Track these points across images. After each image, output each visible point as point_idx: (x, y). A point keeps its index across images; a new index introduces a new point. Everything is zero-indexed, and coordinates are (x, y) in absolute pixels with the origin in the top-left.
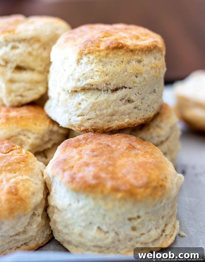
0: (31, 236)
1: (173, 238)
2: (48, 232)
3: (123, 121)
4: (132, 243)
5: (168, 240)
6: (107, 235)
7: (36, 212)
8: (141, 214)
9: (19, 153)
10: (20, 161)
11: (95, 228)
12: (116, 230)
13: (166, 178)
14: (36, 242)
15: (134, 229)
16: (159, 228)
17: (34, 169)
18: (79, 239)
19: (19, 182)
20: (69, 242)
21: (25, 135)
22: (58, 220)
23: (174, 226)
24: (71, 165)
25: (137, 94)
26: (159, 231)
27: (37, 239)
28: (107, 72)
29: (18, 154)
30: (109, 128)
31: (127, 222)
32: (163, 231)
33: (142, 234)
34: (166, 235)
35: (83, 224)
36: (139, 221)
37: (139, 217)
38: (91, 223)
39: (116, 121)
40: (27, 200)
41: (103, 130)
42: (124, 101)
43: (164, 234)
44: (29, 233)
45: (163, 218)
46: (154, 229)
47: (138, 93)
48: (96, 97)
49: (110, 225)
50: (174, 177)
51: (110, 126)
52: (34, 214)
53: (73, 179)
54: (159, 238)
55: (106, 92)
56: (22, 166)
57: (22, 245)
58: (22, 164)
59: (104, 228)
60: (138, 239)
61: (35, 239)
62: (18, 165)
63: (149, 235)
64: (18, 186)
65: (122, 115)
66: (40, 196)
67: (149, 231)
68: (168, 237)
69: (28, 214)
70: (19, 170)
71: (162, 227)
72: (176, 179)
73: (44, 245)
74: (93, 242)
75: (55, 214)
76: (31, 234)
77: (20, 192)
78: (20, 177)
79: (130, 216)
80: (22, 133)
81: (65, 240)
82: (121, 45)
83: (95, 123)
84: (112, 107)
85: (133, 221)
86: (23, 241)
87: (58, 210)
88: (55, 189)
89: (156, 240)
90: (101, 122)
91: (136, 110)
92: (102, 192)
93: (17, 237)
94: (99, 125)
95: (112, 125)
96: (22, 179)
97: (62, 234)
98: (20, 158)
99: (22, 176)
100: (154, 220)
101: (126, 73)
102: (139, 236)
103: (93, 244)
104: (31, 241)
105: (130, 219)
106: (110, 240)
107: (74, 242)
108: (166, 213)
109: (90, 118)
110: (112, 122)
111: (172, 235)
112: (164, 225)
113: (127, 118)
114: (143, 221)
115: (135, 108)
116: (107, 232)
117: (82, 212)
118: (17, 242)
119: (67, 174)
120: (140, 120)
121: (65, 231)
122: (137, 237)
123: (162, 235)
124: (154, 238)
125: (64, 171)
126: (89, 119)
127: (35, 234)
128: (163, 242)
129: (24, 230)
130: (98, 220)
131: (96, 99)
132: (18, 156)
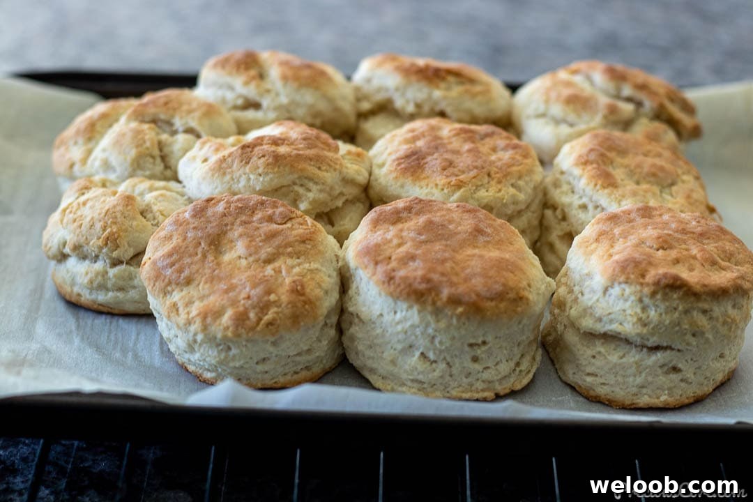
0: (318, 357)
1: (531, 376)
2: (339, 351)
3: (658, 398)
4: (469, 380)
5: (524, 378)
6: (434, 365)
7: (328, 321)
8: (489, 338)
9: (302, 224)
10: (305, 239)
11: (417, 354)
12: (449, 359)
13: (529, 286)
14: (322, 366)
15: (475, 359)
16: (512, 359)
17: (326, 252)
18: (391, 368)
19: (305, 274)
20: (372, 370)
21: (302, 185)
22: (360, 335)
23: (534, 359)
24: (387, 254)
25: (689, 361)
26: (512, 364)
27: (324, 362)
28: (646, 321)
29: (301, 227)
30: (634, 404)
31: (467, 349)
32: (518, 364)
33: (488, 368)
34: (521, 371)
35: (399, 347)
36: (484, 348)
37: (484, 343)
38: (411, 346)
39: (646, 396)
40: (318, 303)
41: (623, 405)
42: (666, 368)
43: (518, 369)
44: (315, 353)
45: (519, 344)
46: (504, 361)
47: (692, 360)
48: (621, 354)
49: (441, 351)
50: (540, 283)
51: (634, 402)
52: (326, 324)
53: (390, 279)
54: (510, 374)
55: (639, 349)
56: (309, 247)
57: (302, 369)
58: (309, 244)
59: (431, 356)
60: (479, 375)
61: (321, 361)
62: (302, 245)
63: (497, 370)
64: (305, 280)
65: (658, 388)
66: (335, 296)
67: (497, 364)
68: (524, 374)
69: (318, 324)
70: (304, 254)
71: (516, 359)
72: (543, 287)
73: (333, 369)
74: (411, 375)
75: (353, 326)
76: (317, 354)
77: (308, 290)
78: (307, 266)
79: (472, 341)
80: (297, 181)
81: (365, 365)
82: (678, 283)
83: (613, 392)
84: (643, 375)
85: (476, 348)
86: (304, 364)
87: (361, 320)
88: (357, 288)
89: (505, 377)
90: (622, 393)
91: (683, 385)
92: (434, 303)
93: (298, 359)
94: (618, 396)
95: (639, 401)
96: (309, 268)
97: (364, 356)
98: (304, 233)
99: (310, 263)
100: (506, 349)
101: (677, 328)
102: (481, 370)
103: (411, 377)
104: (315, 364)
105: (471, 345)
106: (436, 374)
107: (381, 371)
108: (524, 337)
109: (606, 382)
110: (639, 396)
111: (529, 371)
112: (519, 356)
113: (665, 395)
114: (490, 348)
115: (682, 380)
116: (435, 362)
117: (399, 328)
118: (296, 365)
119: (381, 269)
120: (687, 398)
121: (368, 353)
122: (479, 372)
123: (515, 370)
124: (503, 374)
125: (376, 263)
126: (604, 384)
127: (323, 354)
128: (515, 381)
129: (310, 347)
130: (422, 343)
131: (621, 358)
132: (302, 231)
